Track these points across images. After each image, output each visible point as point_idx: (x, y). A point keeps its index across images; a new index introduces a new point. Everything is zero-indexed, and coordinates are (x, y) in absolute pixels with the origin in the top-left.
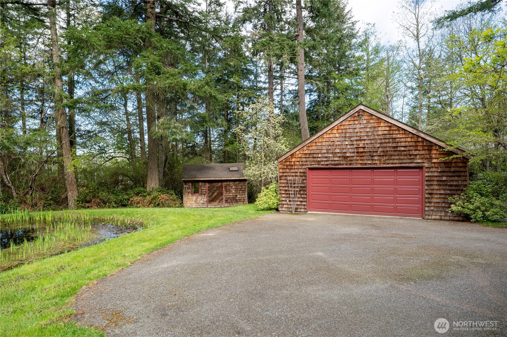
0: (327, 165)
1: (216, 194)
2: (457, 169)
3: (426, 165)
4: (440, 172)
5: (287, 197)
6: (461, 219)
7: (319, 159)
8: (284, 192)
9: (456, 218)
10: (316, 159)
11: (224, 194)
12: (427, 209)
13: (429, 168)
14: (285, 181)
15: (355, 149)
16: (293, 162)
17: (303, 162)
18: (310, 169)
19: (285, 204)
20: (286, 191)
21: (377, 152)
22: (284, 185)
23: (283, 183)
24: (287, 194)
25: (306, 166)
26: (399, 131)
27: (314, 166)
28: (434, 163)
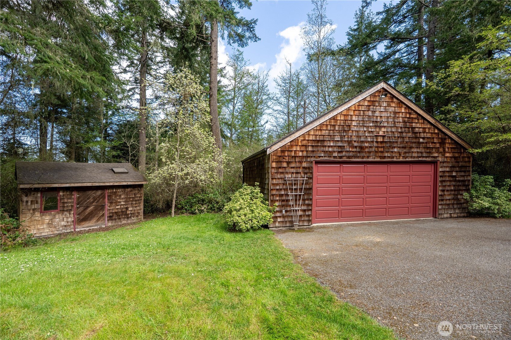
0: (341, 157)
1: (91, 208)
2: (464, 164)
3: (440, 159)
4: (451, 167)
5: (283, 206)
6: (465, 215)
7: (330, 149)
8: (278, 198)
9: (462, 215)
10: (327, 149)
11: (107, 207)
12: (440, 207)
13: (443, 162)
14: (281, 181)
15: (375, 138)
16: (293, 152)
17: (309, 152)
18: (317, 163)
19: (280, 217)
20: (281, 195)
21: (397, 142)
22: (278, 188)
23: (277, 184)
24: (283, 201)
25: (313, 159)
26: (418, 120)
27: (324, 158)
28: (447, 157)
